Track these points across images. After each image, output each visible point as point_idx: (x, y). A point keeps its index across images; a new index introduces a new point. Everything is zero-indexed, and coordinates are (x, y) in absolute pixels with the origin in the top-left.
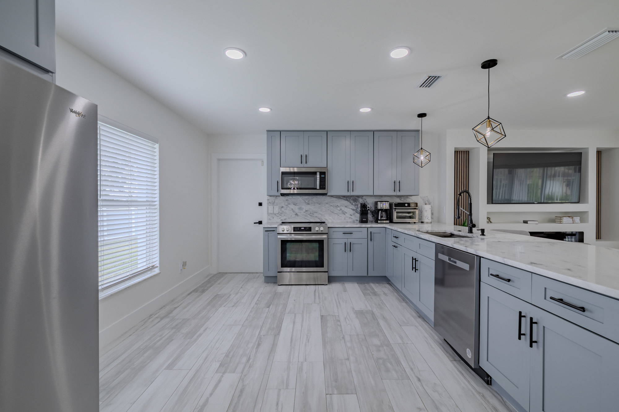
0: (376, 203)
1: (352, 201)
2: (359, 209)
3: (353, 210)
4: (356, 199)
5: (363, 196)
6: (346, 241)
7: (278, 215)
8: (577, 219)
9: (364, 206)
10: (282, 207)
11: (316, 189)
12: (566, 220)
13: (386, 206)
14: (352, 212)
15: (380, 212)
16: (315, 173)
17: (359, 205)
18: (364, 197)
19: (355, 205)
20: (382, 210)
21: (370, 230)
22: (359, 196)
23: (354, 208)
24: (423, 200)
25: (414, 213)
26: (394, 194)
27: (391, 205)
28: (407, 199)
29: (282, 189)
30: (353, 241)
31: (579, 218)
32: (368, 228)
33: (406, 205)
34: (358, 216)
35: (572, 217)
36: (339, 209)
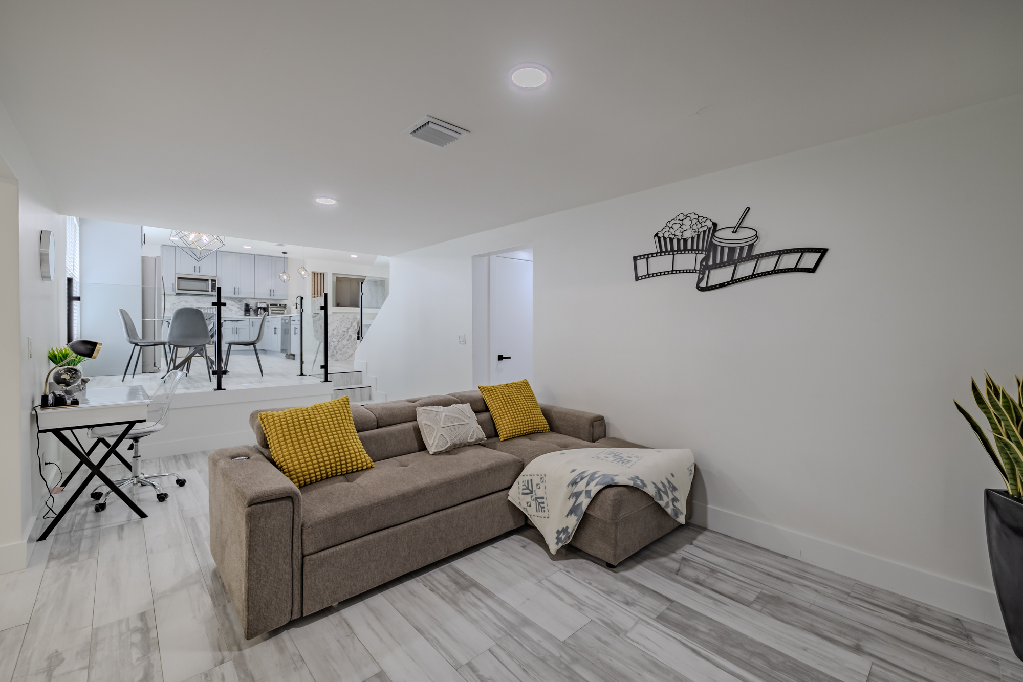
0: (257, 304)
1: (237, 302)
2: (243, 308)
3: (238, 308)
4: (240, 300)
6: (233, 327)
9: (247, 306)
10: (174, 304)
11: (208, 291)
13: (264, 306)
14: (237, 310)
15: (260, 309)
16: (207, 280)
17: (244, 305)
18: (247, 299)
19: (240, 305)
20: (261, 308)
21: (251, 320)
22: (242, 298)
23: (239, 307)
25: (284, 311)
26: (270, 298)
27: (268, 305)
28: (280, 302)
29: (178, 289)
30: (238, 327)
32: (250, 318)
33: (278, 305)
34: (243, 312)
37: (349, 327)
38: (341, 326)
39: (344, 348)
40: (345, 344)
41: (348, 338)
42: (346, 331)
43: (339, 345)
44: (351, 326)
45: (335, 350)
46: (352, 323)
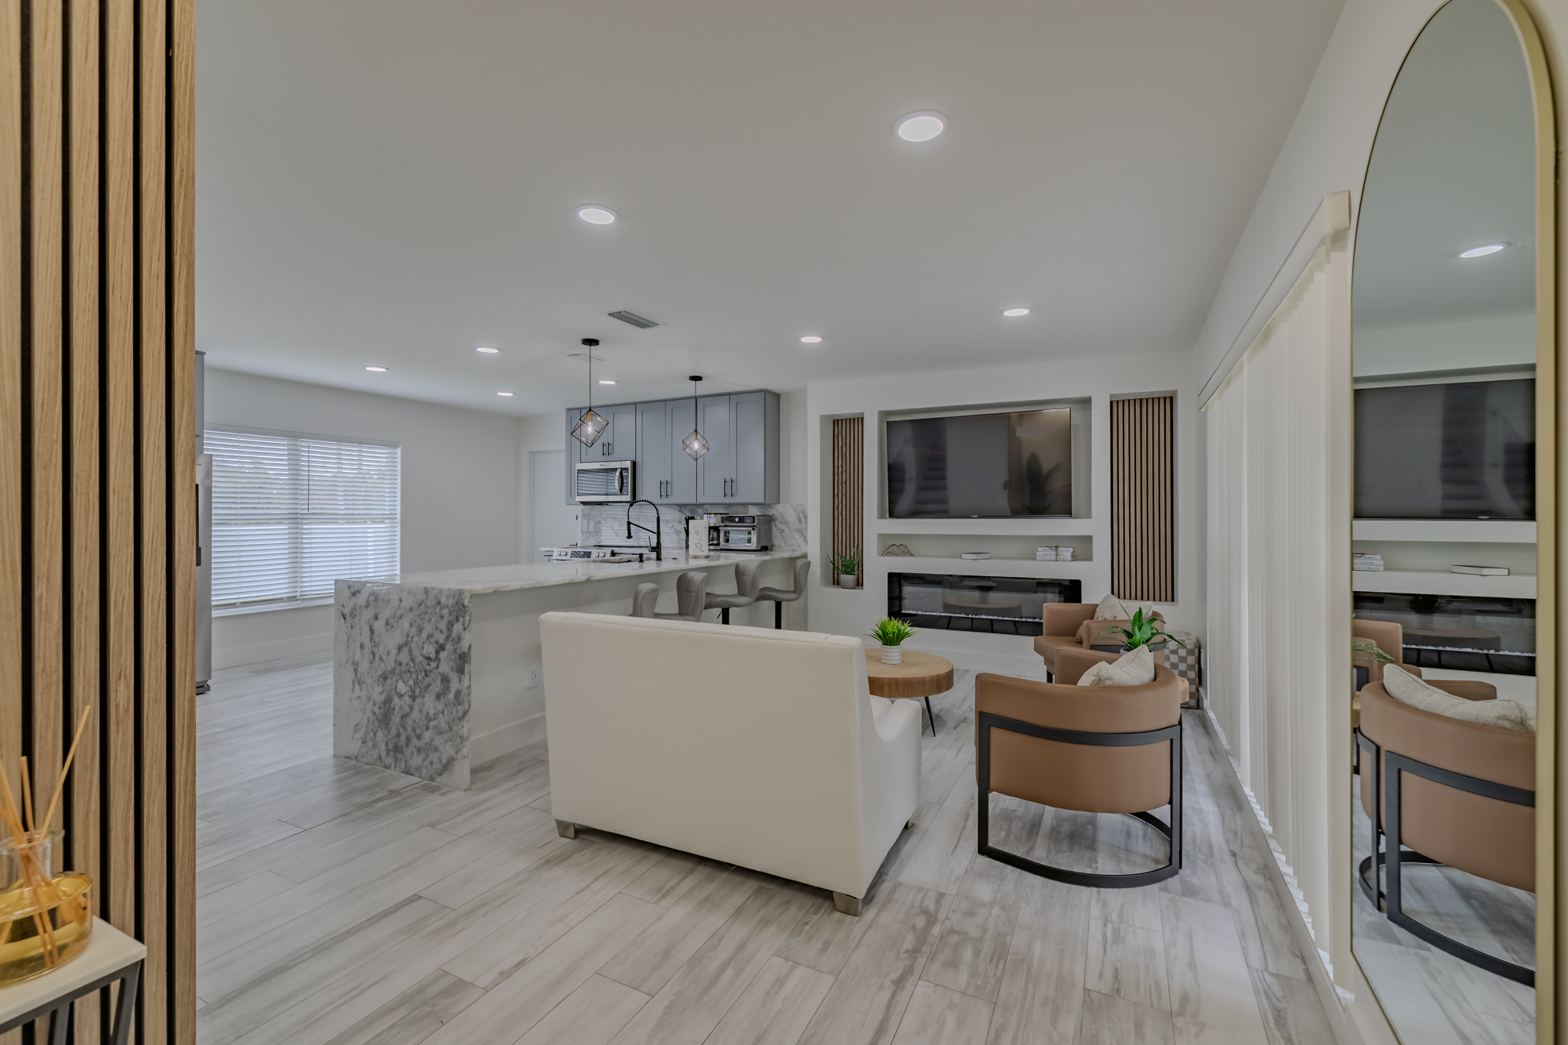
4: (693, 509)
5: (703, 505)
7: (593, 534)
8: (1066, 553)
10: (599, 522)
11: (616, 494)
12: (1042, 553)
13: (714, 521)
16: (614, 471)
18: (705, 507)
24: (795, 510)
26: (725, 501)
28: (769, 509)
29: (579, 494)
31: (1071, 549)
33: (737, 520)
35: (1057, 547)
36: (670, 525)
37: (442, 640)
38: (420, 630)
39: (427, 729)
40: (432, 712)
41: (437, 686)
42: (433, 656)
43: (415, 715)
44: (447, 638)
45: (405, 728)
46: (450, 624)
